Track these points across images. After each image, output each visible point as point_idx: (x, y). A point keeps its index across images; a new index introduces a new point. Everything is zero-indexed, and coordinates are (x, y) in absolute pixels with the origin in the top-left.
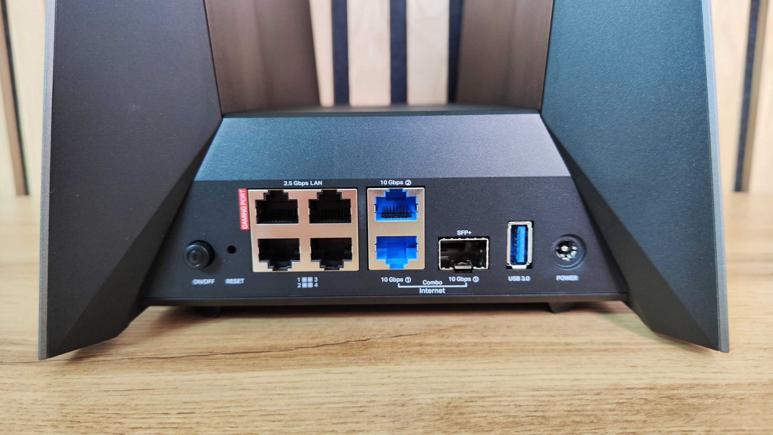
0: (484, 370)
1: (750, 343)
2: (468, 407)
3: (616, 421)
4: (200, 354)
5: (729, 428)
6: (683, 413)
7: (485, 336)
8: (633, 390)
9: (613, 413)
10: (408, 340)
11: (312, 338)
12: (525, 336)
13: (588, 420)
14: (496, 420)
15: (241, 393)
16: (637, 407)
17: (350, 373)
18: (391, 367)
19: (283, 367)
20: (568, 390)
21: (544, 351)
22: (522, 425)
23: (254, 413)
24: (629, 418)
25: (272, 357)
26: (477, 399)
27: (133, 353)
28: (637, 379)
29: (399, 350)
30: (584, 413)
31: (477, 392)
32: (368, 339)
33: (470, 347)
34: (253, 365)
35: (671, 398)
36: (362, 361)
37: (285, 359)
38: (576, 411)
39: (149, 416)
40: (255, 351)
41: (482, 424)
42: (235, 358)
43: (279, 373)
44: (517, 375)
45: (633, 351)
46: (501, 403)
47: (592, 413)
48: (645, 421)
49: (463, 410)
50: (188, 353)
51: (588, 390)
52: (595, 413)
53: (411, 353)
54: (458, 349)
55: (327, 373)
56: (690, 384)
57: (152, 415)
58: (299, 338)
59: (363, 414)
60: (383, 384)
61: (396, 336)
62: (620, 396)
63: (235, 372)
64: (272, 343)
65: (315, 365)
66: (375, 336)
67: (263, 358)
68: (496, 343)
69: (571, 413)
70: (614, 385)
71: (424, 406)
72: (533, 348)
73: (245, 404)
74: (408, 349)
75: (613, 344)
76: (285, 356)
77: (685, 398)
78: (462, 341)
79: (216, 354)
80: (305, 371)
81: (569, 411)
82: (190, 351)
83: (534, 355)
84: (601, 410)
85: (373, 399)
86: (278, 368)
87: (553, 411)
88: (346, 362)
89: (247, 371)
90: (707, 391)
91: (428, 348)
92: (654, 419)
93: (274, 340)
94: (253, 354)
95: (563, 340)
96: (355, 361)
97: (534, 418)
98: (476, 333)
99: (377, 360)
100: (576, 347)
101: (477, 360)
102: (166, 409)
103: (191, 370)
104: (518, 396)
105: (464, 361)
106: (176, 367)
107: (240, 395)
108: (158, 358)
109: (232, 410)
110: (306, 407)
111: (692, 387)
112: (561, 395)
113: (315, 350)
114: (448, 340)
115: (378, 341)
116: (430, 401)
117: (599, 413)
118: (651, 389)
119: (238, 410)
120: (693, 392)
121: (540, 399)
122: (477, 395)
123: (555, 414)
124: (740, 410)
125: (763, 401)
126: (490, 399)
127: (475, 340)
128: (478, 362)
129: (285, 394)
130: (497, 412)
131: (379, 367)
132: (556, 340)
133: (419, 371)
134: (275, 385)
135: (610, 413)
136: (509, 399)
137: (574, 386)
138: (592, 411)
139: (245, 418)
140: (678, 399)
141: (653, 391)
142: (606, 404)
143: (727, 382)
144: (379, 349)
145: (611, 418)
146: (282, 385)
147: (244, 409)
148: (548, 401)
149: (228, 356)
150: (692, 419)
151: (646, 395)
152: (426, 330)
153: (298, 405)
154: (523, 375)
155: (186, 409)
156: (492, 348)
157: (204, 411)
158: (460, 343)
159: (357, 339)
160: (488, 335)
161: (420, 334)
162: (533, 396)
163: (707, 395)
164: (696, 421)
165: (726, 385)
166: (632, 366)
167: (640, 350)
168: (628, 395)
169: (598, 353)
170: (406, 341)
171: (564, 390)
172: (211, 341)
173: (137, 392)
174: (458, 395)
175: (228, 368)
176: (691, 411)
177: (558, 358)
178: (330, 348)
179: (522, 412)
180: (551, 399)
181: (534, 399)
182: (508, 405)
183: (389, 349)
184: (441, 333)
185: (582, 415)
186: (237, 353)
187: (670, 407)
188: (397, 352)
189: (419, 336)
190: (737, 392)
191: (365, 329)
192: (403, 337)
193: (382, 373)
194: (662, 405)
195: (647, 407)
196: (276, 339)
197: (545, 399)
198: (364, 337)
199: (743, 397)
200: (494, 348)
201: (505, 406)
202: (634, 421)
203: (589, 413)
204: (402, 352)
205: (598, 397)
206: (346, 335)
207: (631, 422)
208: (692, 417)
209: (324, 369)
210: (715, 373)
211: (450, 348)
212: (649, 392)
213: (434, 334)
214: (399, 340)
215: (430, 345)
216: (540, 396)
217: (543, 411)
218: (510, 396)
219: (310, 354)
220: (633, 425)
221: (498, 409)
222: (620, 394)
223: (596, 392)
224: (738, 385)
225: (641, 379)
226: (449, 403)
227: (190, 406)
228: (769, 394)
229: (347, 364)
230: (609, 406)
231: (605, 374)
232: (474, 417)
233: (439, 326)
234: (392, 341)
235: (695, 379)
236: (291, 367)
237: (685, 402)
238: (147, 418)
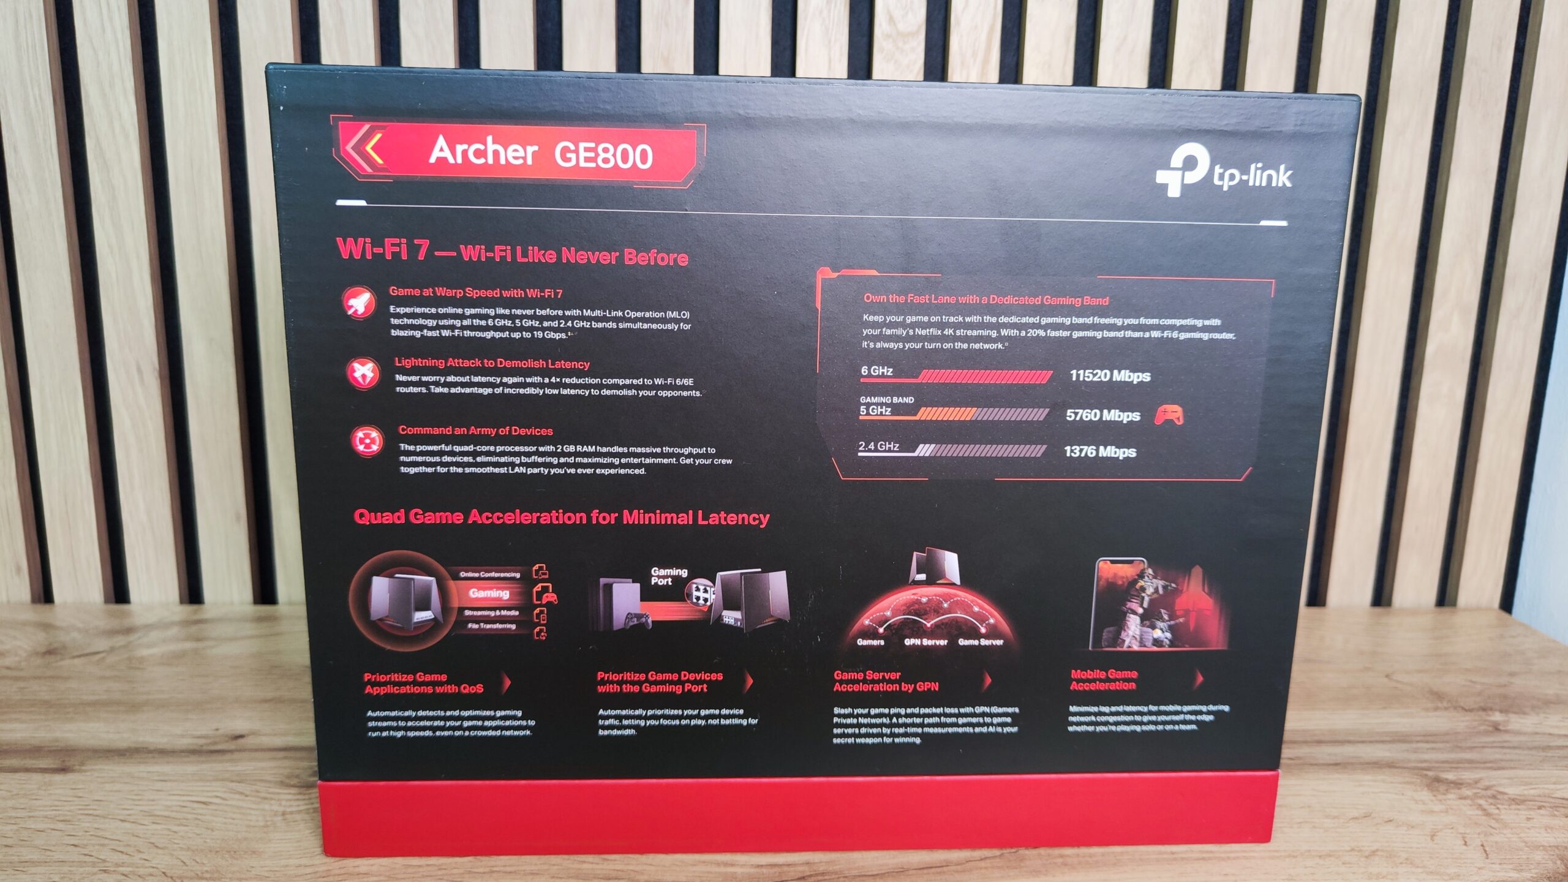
4: (896, 871)
45: (1223, 859)
76: (964, 871)
113: (982, 864)
149: (920, 872)
167: (1229, 858)
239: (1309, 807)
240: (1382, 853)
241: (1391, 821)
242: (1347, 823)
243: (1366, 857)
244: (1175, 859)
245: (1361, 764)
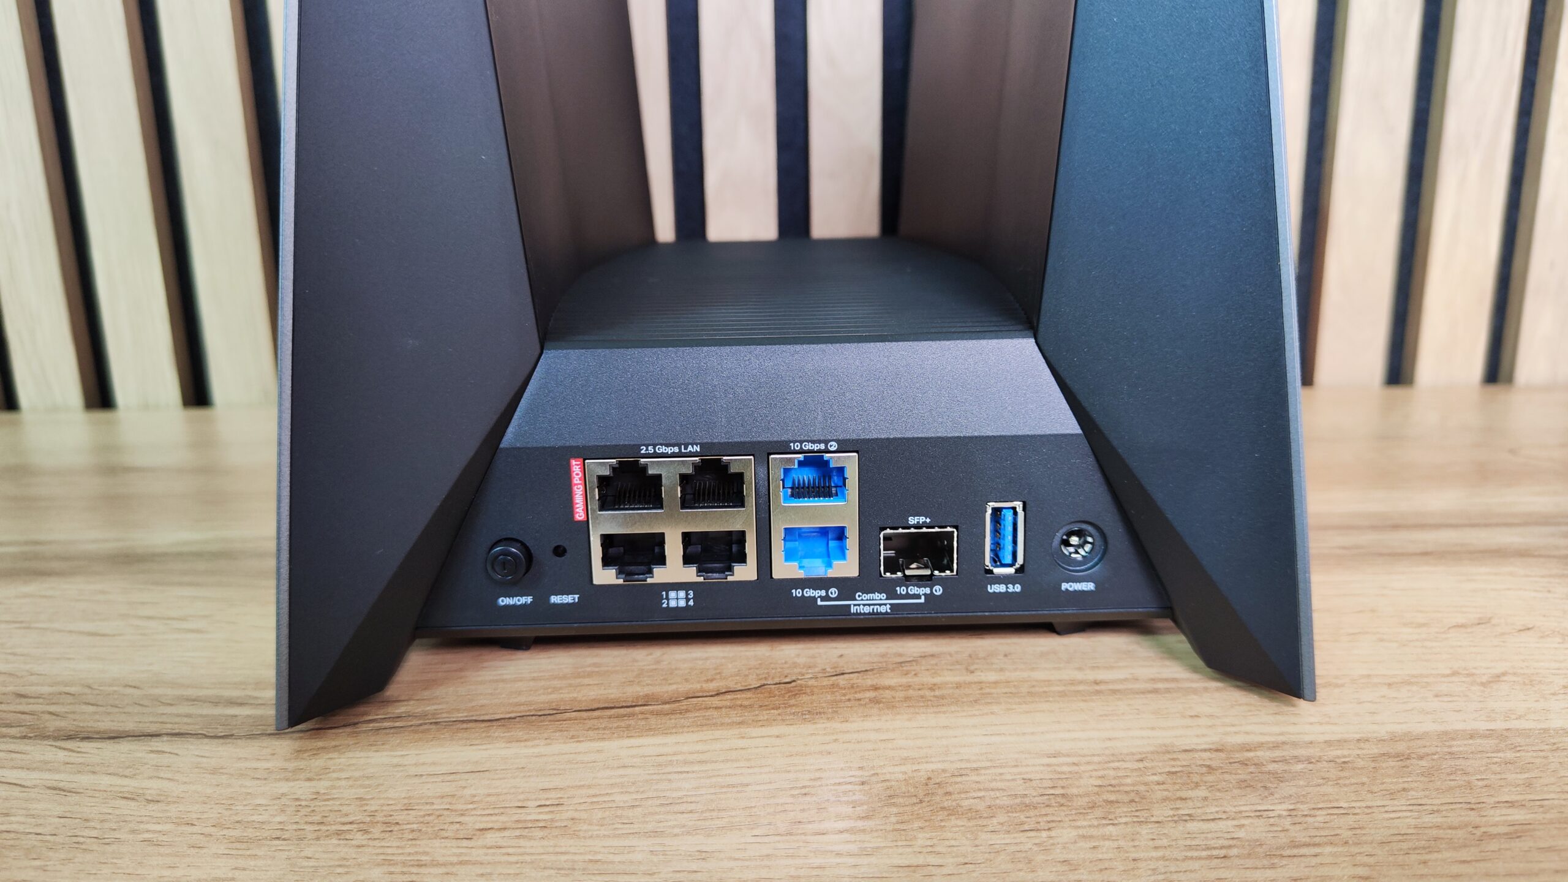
0: (975, 726)
1: (1369, 676)
2: (956, 783)
3: (1165, 799)
4: (540, 713)
5: (1320, 806)
6: (1260, 785)
7: (972, 672)
8: (1191, 754)
9: (1162, 787)
10: (855, 681)
11: (707, 681)
12: (1033, 669)
13: (1126, 798)
14: (998, 801)
15: (621, 772)
16: (1196, 778)
17: (778, 737)
18: (836, 725)
19: (674, 731)
20: (1098, 755)
21: (1063, 694)
22: (1035, 808)
23: (650, 802)
24: (1183, 794)
25: (652, 713)
26: (968, 772)
27: (434, 714)
28: (1198, 736)
29: (843, 698)
30: (1121, 788)
31: (968, 761)
32: (794, 681)
33: (951, 691)
34: (628, 727)
35: (1244, 763)
36: (791, 717)
37: (673, 717)
38: (1110, 785)
39: (497, 811)
40: (624, 704)
41: (979, 808)
42: (598, 718)
43: (670, 739)
44: (1024, 734)
46: (1003, 777)
47: (1132, 788)
48: (1206, 799)
49: (950, 789)
50: (520, 712)
51: (1127, 755)
52: (1135, 788)
53: (862, 702)
54: (932, 694)
55: (743, 738)
56: (1273, 742)
57: (502, 810)
58: (687, 680)
59: (808, 798)
60: (830, 753)
61: (836, 675)
62: (1173, 763)
63: (603, 739)
64: (647, 690)
65: (722, 724)
66: (803, 675)
67: (640, 716)
68: (989, 683)
69: (1103, 789)
70: (1165, 745)
71: (893, 783)
72: (1045, 689)
73: (632, 789)
74: (858, 696)
75: (1166, 680)
76: (673, 712)
77: (1265, 763)
78: (937, 680)
79: (565, 711)
80: (708, 734)
81: (1100, 786)
82: (522, 708)
83: (1048, 701)
84: (1146, 784)
85: (818, 775)
86: (666, 732)
87: (1078, 787)
88: (767, 719)
89: (620, 737)
90: (1296, 753)
91: (887, 694)
92: (1218, 794)
93: (648, 685)
94: (622, 710)
95: (1091, 675)
96: (780, 718)
97: (1051, 797)
98: (958, 667)
99: (813, 714)
100: (1111, 687)
101: (964, 711)
102: (519, 801)
103: (535, 739)
104: (1028, 765)
105: (944, 712)
106: (509, 734)
107: (621, 776)
108: (476, 721)
109: (618, 798)
110: (724, 790)
111: (1276, 746)
112: (1088, 763)
113: (716, 701)
114: (916, 679)
115: (811, 682)
116: (901, 777)
117: (1142, 788)
118: (1217, 750)
119: (626, 797)
120: (1277, 753)
121: (1059, 769)
122: (968, 765)
123: (1081, 791)
124: (1340, 778)
125: (1373, 765)
126: (988, 771)
127: (957, 679)
128: (965, 714)
129: (688, 772)
130: (998, 790)
131: (818, 726)
132: (1079, 676)
133: (878, 730)
134: (669, 758)
135: (1157, 787)
136: (1015, 770)
137: (1106, 748)
138: (1133, 785)
139: (639, 809)
140: (1255, 764)
141: (1222, 755)
142: (1153, 774)
143: (1327, 737)
144: (814, 697)
145: (1159, 795)
146: (679, 757)
147: (635, 796)
148: (1070, 772)
149: (585, 714)
150: (1272, 794)
151: (1210, 759)
152: (881, 663)
153: (711, 787)
154: (1033, 733)
155: (547, 799)
156: (984, 691)
157: (576, 801)
158: (935, 685)
159: (777, 680)
160: (976, 669)
161: (872, 670)
162: (1048, 765)
163: (1296, 757)
164: (1276, 796)
165: (1326, 742)
166: (1191, 716)
168: (1184, 760)
169: (1142, 696)
170: (852, 682)
171: (1094, 755)
172: (550, 690)
173: (466, 776)
174: (940, 766)
175: (591, 733)
176: (1271, 782)
177: (1082, 705)
178: (739, 696)
179: (1034, 789)
180: (1075, 768)
181: (1049, 769)
182: (1013, 780)
183: (829, 697)
184: (905, 668)
185: (1118, 791)
186: (598, 709)
187: (1242, 777)
188: (841, 701)
189: (870, 673)
190: (1339, 753)
191: (786, 663)
192: (846, 676)
193: (825, 734)
194: (1231, 773)
195: (1210, 778)
196: (651, 685)
197: (1065, 769)
198: (786, 676)
199: (1346, 760)
200: (987, 690)
201: (1008, 780)
202: (1190, 798)
203: (1128, 789)
204: (849, 700)
205: (1141, 765)
206: (757, 675)
207: (1186, 799)
208: (1273, 790)
209: (735, 731)
210: (1311, 724)
211: (921, 693)
212: (1214, 755)
213: (893, 670)
214: (841, 681)
215: (889, 688)
216: (1058, 765)
217: (1063, 787)
218: (1016, 766)
219: (710, 708)
220: (1190, 804)
221: (1000, 785)
222: (1174, 759)
223: (1139, 757)
224: (1341, 742)
225: (1203, 736)
226: (929, 778)
227: (553, 795)
228: (1384, 754)
229: (769, 722)
230: (1156, 778)
231: (1153, 729)
232: (967, 798)
233: (900, 655)
234: (831, 682)
235: (1282, 734)
236: (685, 729)
237: (1264, 769)
238: (496, 815)
239: (1373, 611)
240: (1515, 679)
241: (1528, 629)
242: (1444, 633)
243: (1483, 684)
244: (1098, 692)
245: (1471, 552)
